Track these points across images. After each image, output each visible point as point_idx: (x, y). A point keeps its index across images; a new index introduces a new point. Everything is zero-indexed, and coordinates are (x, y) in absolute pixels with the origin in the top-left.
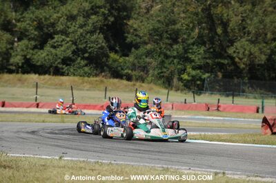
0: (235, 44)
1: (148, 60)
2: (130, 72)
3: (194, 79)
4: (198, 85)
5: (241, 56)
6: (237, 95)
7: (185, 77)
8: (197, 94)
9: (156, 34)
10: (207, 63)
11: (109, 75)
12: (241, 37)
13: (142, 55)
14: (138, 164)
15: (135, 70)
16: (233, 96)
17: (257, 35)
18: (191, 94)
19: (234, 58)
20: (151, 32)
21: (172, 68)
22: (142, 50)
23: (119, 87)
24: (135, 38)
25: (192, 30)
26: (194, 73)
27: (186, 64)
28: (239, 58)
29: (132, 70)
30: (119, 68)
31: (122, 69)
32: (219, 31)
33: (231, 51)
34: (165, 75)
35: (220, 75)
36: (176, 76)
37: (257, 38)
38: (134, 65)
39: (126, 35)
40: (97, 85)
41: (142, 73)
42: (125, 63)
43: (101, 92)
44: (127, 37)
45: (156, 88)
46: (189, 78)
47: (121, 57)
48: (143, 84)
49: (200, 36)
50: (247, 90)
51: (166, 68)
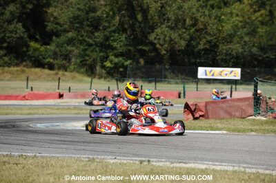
0: (156, 31)
1: (69, 48)
2: (52, 60)
3: (116, 66)
4: (121, 72)
5: (161, 42)
6: (159, 81)
7: (108, 64)
8: (120, 81)
9: (77, 22)
10: (129, 50)
11: (31, 64)
12: (162, 24)
13: (63, 43)
14: (64, 155)
15: (57, 59)
16: (156, 82)
17: (177, 21)
18: (114, 82)
19: (155, 44)
20: (71, 20)
21: (94, 55)
22: (63, 38)
23: (41, 76)
24: (55, 26)
25: (113, 17)
26: (116, 60)
27: (108, 51)
28: (160, 45)
29: (54, 59)
30: (41, 57)
31: (44, 58)
32: (139, 17)
33: (152, 37)
34: (88, 62)
35: (142, 61)
36: (99, 64)
37: (176, 24)
38: (55, 53)
39: (46, 23)
40: (18, 74)
41: (64, 62)
42: (46, 51)
43: (22, 83)
44: (47, 25)
45: (79, 76)
46: (112, 66)
47: (41, 46)
48: (66, 73)
49: (121, 24)
50: (169, 75)
51: (88, 56)
